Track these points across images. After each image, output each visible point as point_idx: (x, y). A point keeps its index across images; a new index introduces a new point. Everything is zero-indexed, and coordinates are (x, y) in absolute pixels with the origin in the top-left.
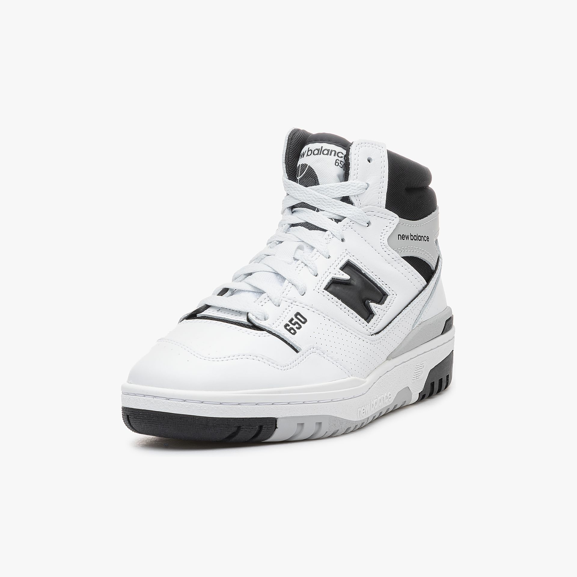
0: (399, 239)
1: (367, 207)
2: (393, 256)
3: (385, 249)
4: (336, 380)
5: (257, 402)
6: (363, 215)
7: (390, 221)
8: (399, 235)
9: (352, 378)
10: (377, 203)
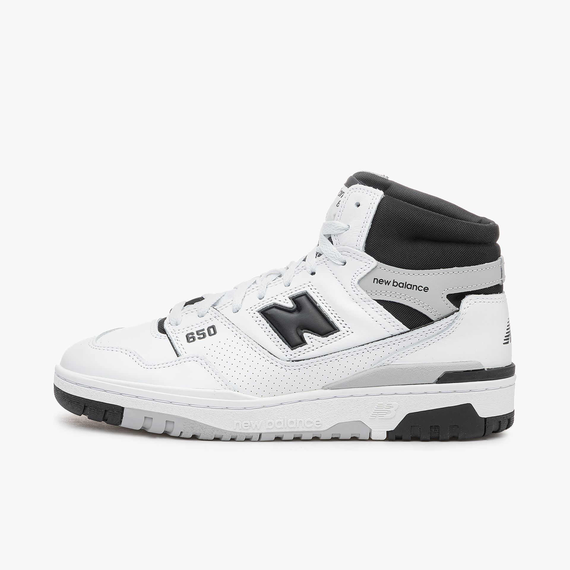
0: (374, 283)
1: (344, 247)
2: (362, 296)
3: (354, 289)
4: (203, 389)
5: (105, 389)
6: (336, 254)
7: (366, 264)
8: (375, 279)
9: (228, 391)
10: (354, 245)
